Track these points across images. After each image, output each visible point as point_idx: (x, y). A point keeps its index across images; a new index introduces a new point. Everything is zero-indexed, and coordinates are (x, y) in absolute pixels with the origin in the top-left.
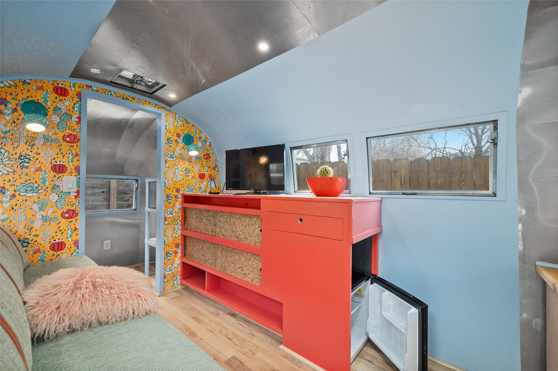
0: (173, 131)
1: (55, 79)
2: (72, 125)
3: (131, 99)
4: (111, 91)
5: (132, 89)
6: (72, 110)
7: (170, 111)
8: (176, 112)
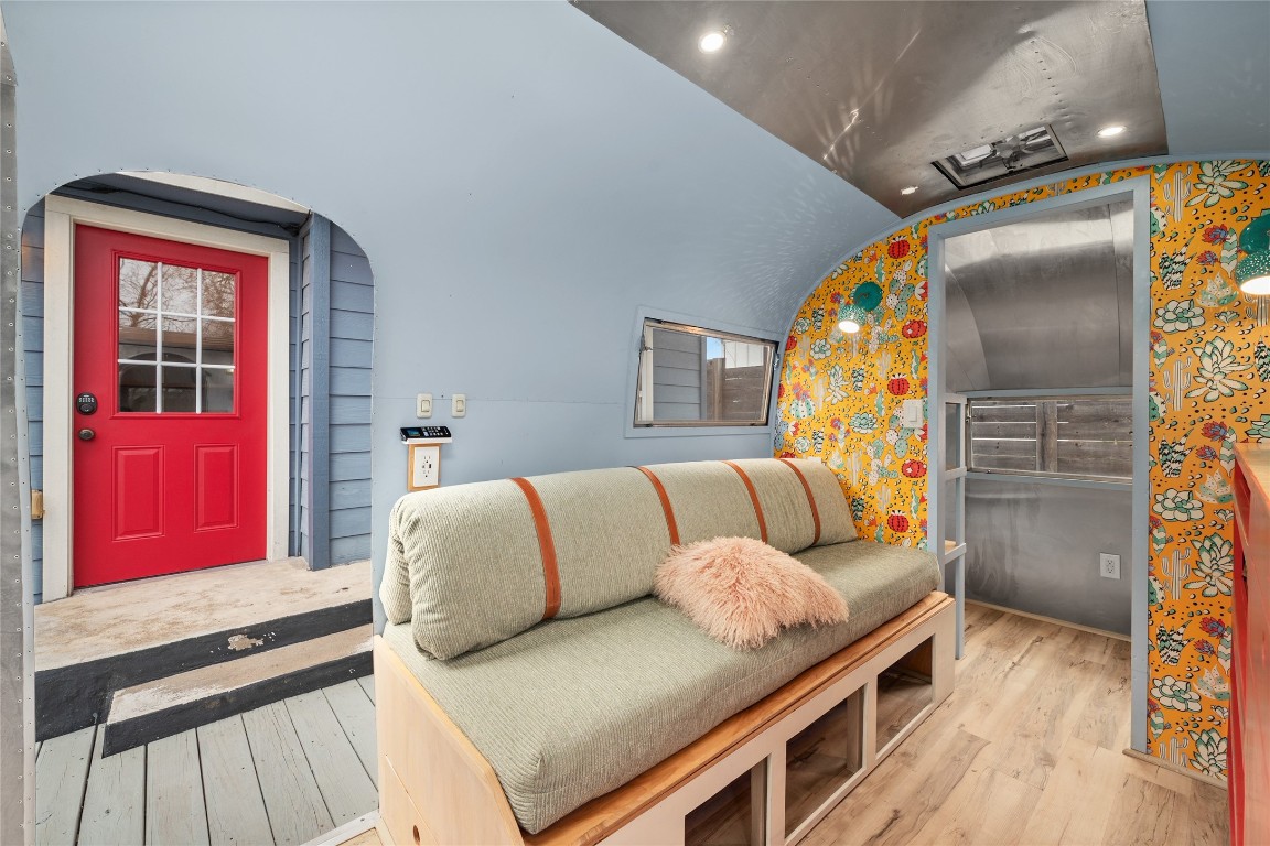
0: (1189, 229)
1: (888, 233)
2: (916, 302)
3: (1032, 196)
4: (981, 205)
5: (1013, 175)
6: (914, 275)
7: (1169, 166)
8: (1199, 159)
